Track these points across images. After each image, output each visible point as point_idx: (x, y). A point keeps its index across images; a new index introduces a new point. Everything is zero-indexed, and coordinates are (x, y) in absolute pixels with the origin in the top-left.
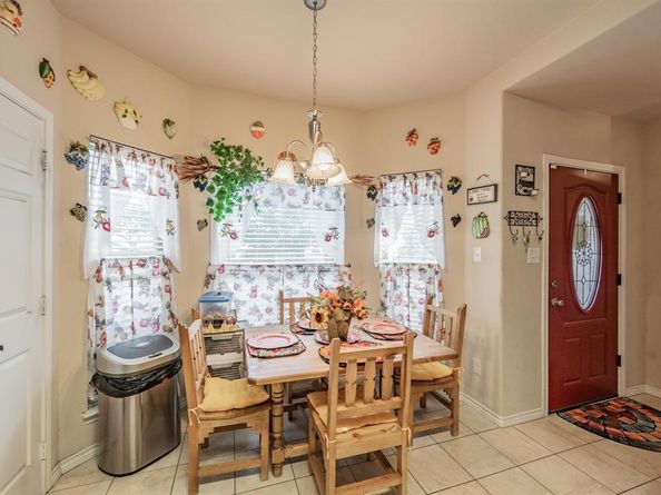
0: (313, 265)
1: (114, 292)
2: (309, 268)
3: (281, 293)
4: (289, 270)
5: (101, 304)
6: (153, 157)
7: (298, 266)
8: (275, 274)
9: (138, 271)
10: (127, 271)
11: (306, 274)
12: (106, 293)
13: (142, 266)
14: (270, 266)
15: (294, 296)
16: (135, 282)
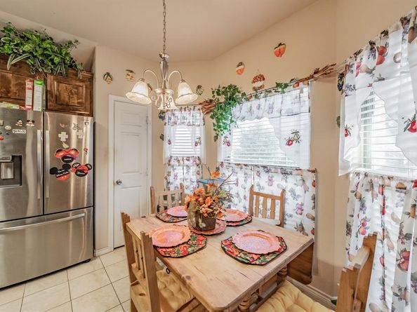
0: (275, 167)
1: (176, 171)
2: (273, 170)
3: (252, 186)
4: (257, 169)
5: (169, 175)
6: (190, 107)
7: (264, 167)
8: (249, 172)
9: (186, 162)
10: (181, 162)
11: (270, 174)
12: (172, 171)
13: (188, 160)
14: (246, 165)
15: (262, 191)
16: (185, 168)
